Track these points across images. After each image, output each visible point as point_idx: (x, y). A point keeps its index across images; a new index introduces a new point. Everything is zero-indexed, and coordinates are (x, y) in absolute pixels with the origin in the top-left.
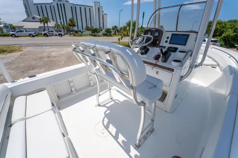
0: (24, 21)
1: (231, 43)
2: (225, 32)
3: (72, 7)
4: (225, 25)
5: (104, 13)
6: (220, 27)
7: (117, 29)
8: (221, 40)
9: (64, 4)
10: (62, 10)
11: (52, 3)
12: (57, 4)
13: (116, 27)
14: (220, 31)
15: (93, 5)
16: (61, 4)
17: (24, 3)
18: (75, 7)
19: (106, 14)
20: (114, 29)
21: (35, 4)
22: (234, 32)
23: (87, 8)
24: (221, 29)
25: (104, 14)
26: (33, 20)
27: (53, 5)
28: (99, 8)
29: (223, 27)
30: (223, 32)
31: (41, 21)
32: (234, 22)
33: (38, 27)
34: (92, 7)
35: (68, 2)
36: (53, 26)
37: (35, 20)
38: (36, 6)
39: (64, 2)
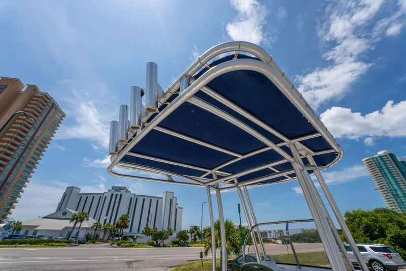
0: (45, 217)
2: (387, 229)
3: (131, 198)
4: (375, 217)
5: (179, 206)
6: (371, 221)
7: (198, 232)
9: (121, 195)
10: (115, 202)
11: (105, 194)
12: (112, 195)
13: (196, 228)
15: (163, 196)
16: (117, 195)
17: (65, 193)
18: (137, 199)
19: (182, 208)
20: (193, 232)
21: (80, 194)
23: (153, 200)
24: (374, 224)
25: (179, 208)
26: (62, 217)
27: (105, 196)
28: (171, 200)
29: (376, 222)
30: (383, 230)
31: (73, 218)
34: (162, 198)
35: (129, 192)
36: (88, 227)
37: (64, 217)
38: (80, 196)
39: (123, 192)
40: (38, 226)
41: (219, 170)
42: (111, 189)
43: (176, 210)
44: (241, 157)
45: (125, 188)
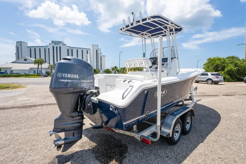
0: (13, 62)
1: (236, 77)
2: (227, 67)
3: (68, 50)
4: (224, 61)
6: (220, 62)
7: (117, 69)
8: (226, 74)
9: (60, 47)
10: (57, 52)
11: (47, 46)
12: (53, 47)
13: (116, 67)
14: (222, 66)
15: (91, 48)
16: (57, 47)
17: (16, 46)
18: (72, 50)
19: (105, 56)
20: (114, 70)
21: (28, 47)
22: (236, 66)
23: (84, 50)
24: (221, 64)
25: (103, 56)
26: (25, 62)
27: (48, 48)
28: (97, 50)
29: (223, 63)
30: (224, 67)
31: (35, 62)
32: (232, 58)
33: (28, 68)
34: (90, 49)
35: (65, 45)
36: (45, 67)
37: (26, 62)
38: (29, 48)
39: (61, 45)
40: (12, 68)
41: (146, 32)
42: (51, 43)
43: (101, 57)
44: (153, 28)
45: (61, 42)
